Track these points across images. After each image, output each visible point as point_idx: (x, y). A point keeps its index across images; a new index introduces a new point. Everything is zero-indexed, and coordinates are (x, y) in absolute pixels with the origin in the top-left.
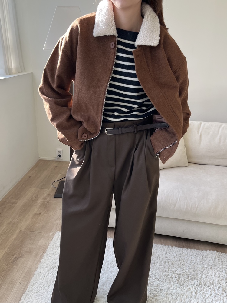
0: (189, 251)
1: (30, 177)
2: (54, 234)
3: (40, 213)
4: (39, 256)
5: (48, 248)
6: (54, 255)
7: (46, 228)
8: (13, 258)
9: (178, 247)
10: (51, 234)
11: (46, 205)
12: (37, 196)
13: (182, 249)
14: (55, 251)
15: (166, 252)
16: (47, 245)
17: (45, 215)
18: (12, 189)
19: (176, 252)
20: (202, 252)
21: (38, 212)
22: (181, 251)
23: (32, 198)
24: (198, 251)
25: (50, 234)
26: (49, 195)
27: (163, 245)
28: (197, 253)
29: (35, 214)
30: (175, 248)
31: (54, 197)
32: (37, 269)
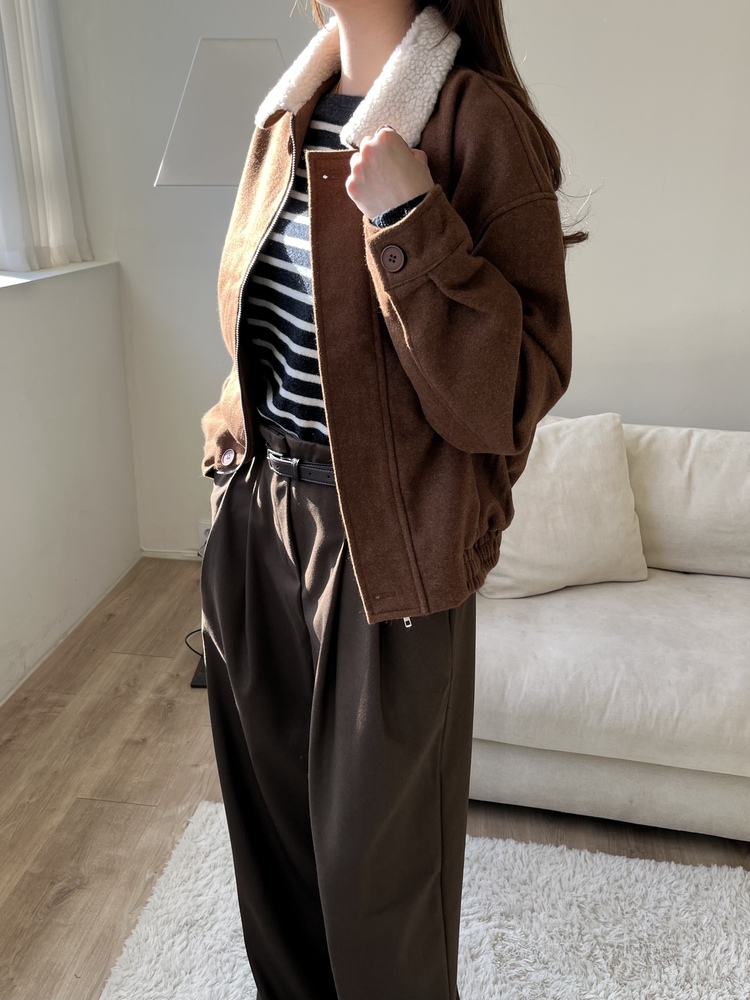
0: (650, 869)
1: (111, 616)
2: (191, 811)
3: (145, 740)
4: (142, 883)
5: (170, 859)
6: (191, 881)
7: (164, 789)
8: (52, 893)
9: (614, 854)
10: (181, 809)
11: (164, 712)
12: (135, 680)
13: (625, 860)
14: (195, 868)
15: (571, 872)
16: (169, 847)
17: (161, 744)
18: (50, 657)
19: (607, 872)
20: (693, 870)
21: (137, 737)
22: (623, 869)
23: (117, 690)
24: (681, 866)
25: (179, 811)
26: (174, 677)
27: (561, 848)
28: (678, 875)
29: (128, 742)
30: (604, 856)
31: (193, 686)
32: (134, 927)
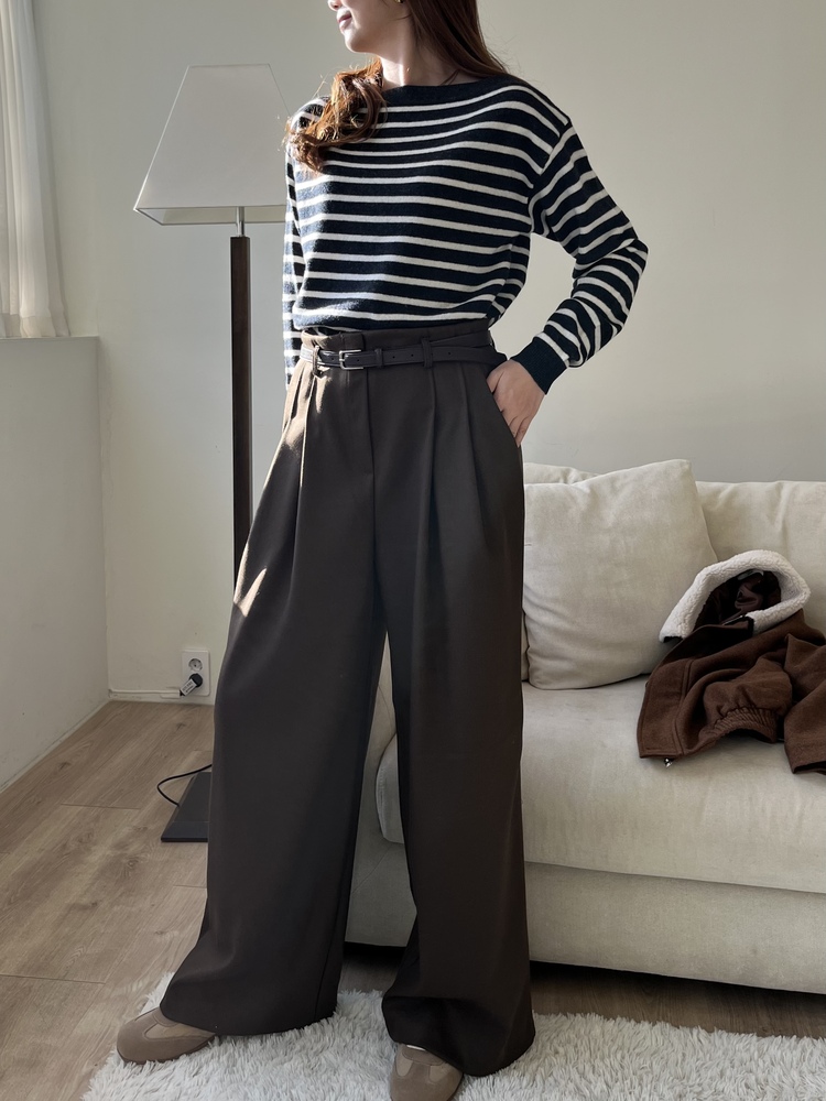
1: (64, 764)
2: (151, 987)
3: (95, 904)
7: (116, 962)
11: (124, 872)
12: (90, 835)
17: (116, 909)
21: (85, 901)
23: (65, 846)
25: (134, 989)
26: (140, 831)
29: (73, 907)
31: (165, 839)
